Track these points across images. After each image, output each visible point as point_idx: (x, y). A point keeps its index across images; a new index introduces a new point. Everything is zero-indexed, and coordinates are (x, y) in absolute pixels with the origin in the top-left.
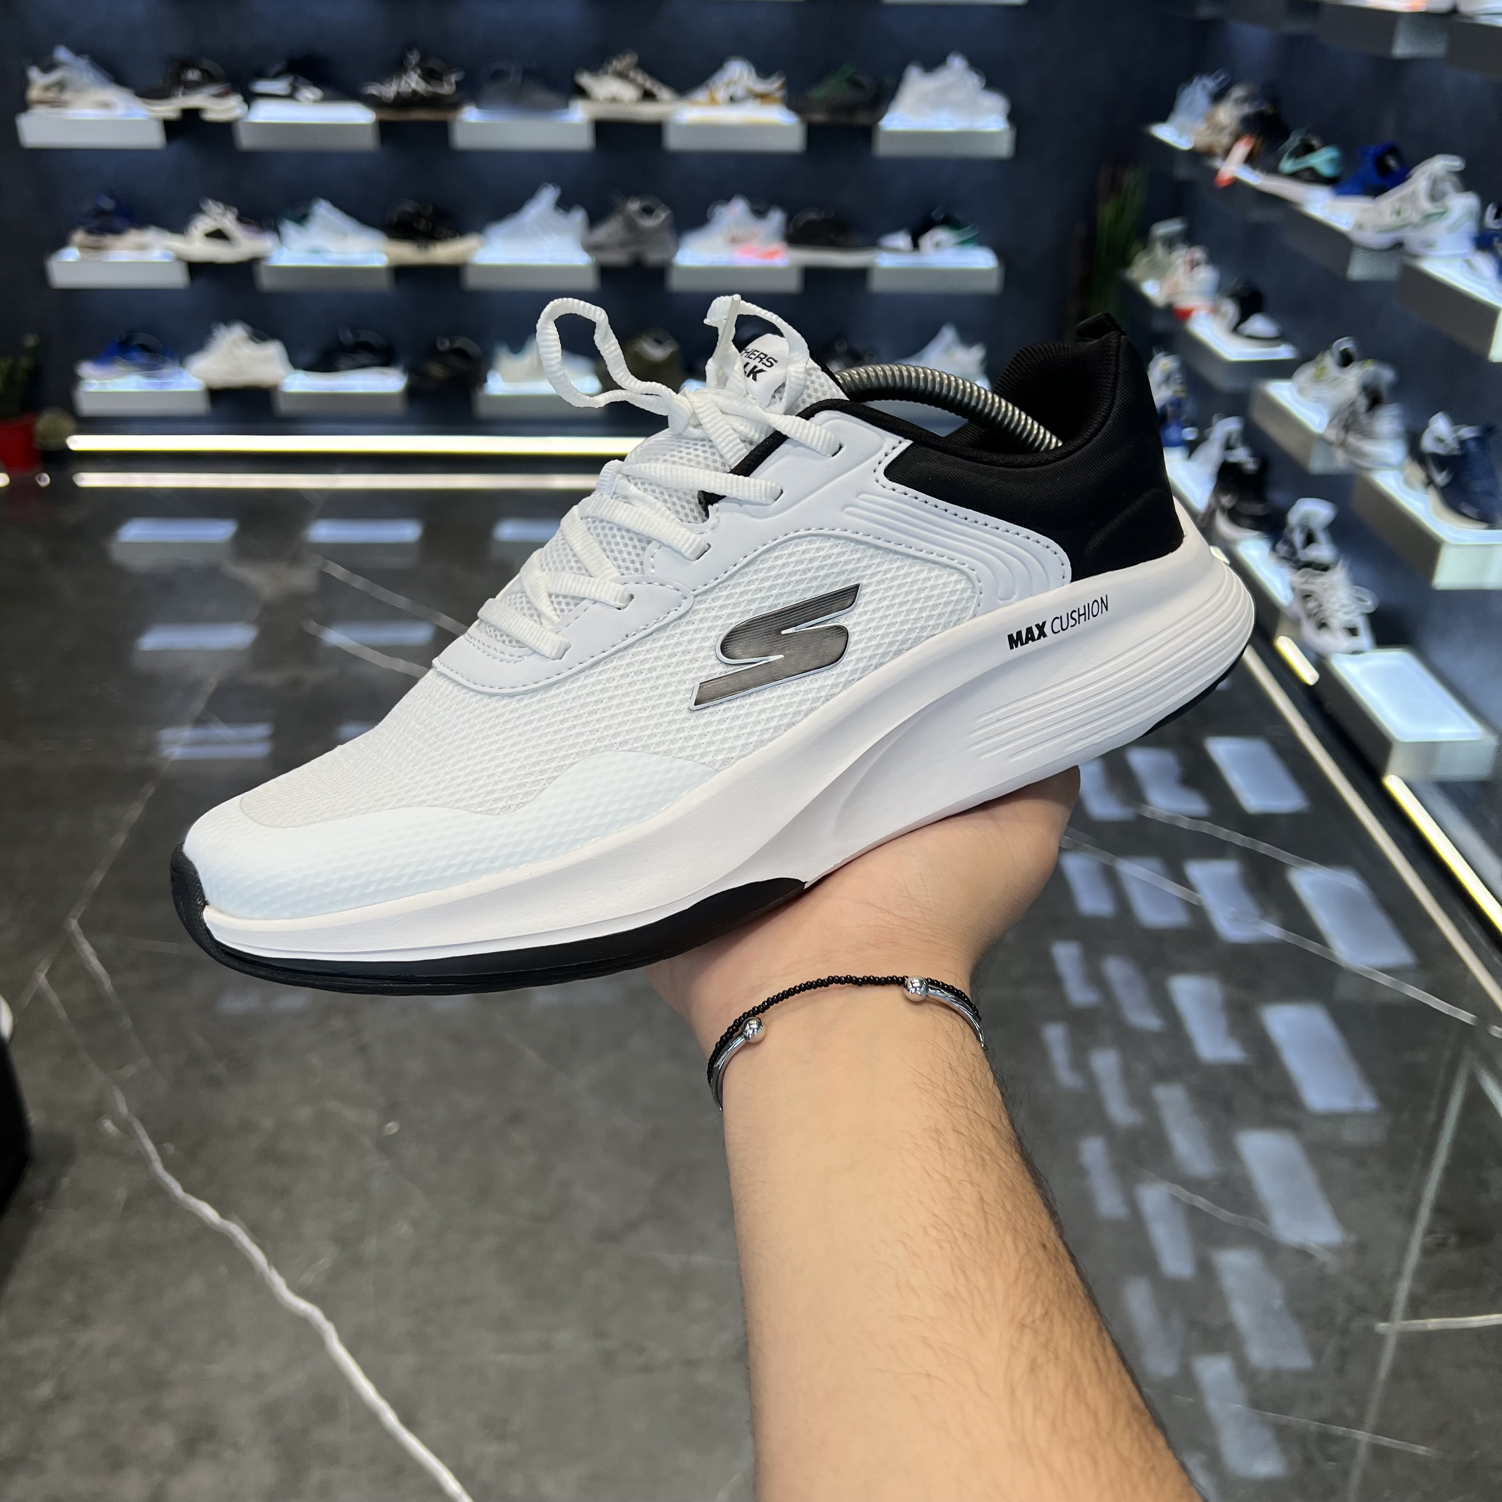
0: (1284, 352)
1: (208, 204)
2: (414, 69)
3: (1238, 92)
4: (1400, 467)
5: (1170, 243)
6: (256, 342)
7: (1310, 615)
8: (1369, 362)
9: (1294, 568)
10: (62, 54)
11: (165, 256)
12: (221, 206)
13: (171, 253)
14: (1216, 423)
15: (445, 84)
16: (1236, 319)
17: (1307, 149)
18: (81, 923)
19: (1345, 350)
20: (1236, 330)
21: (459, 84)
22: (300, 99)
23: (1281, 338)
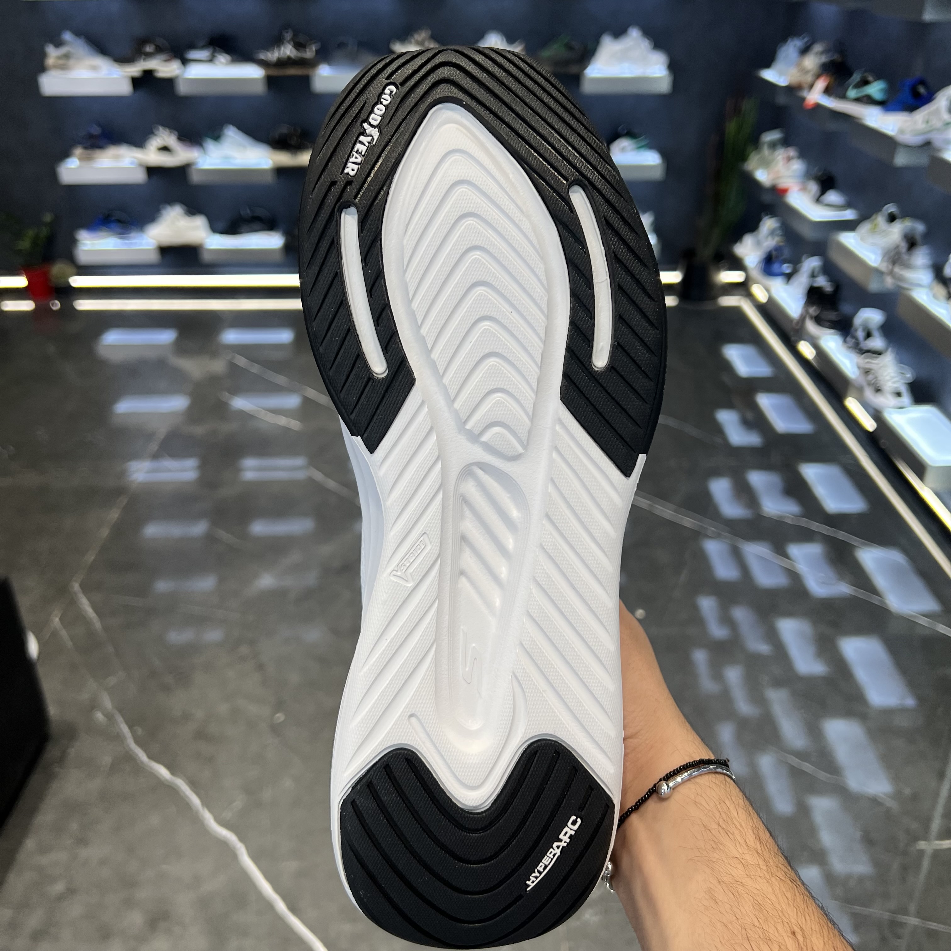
0: (849, 215)
1: (158, 130)
2: (289, 42)
3: (818, 48)
4: (930, 287)
5: (773, 145)
6: (189, 216)
7: (869, 384)
8: (907, 219)
9: (858, 353)
10: (67, 36)
11: (132, 163)
12: (168, 130)
13: (136, 161)
14: (805, 260)
15: (307, 50)
16: (818, 193)
17: (865, 83)
18: (81, 586)
19: (891, 212)
20: (818, 200)
21: (317, 52)
22: (217, 62)
23: (848, 205)
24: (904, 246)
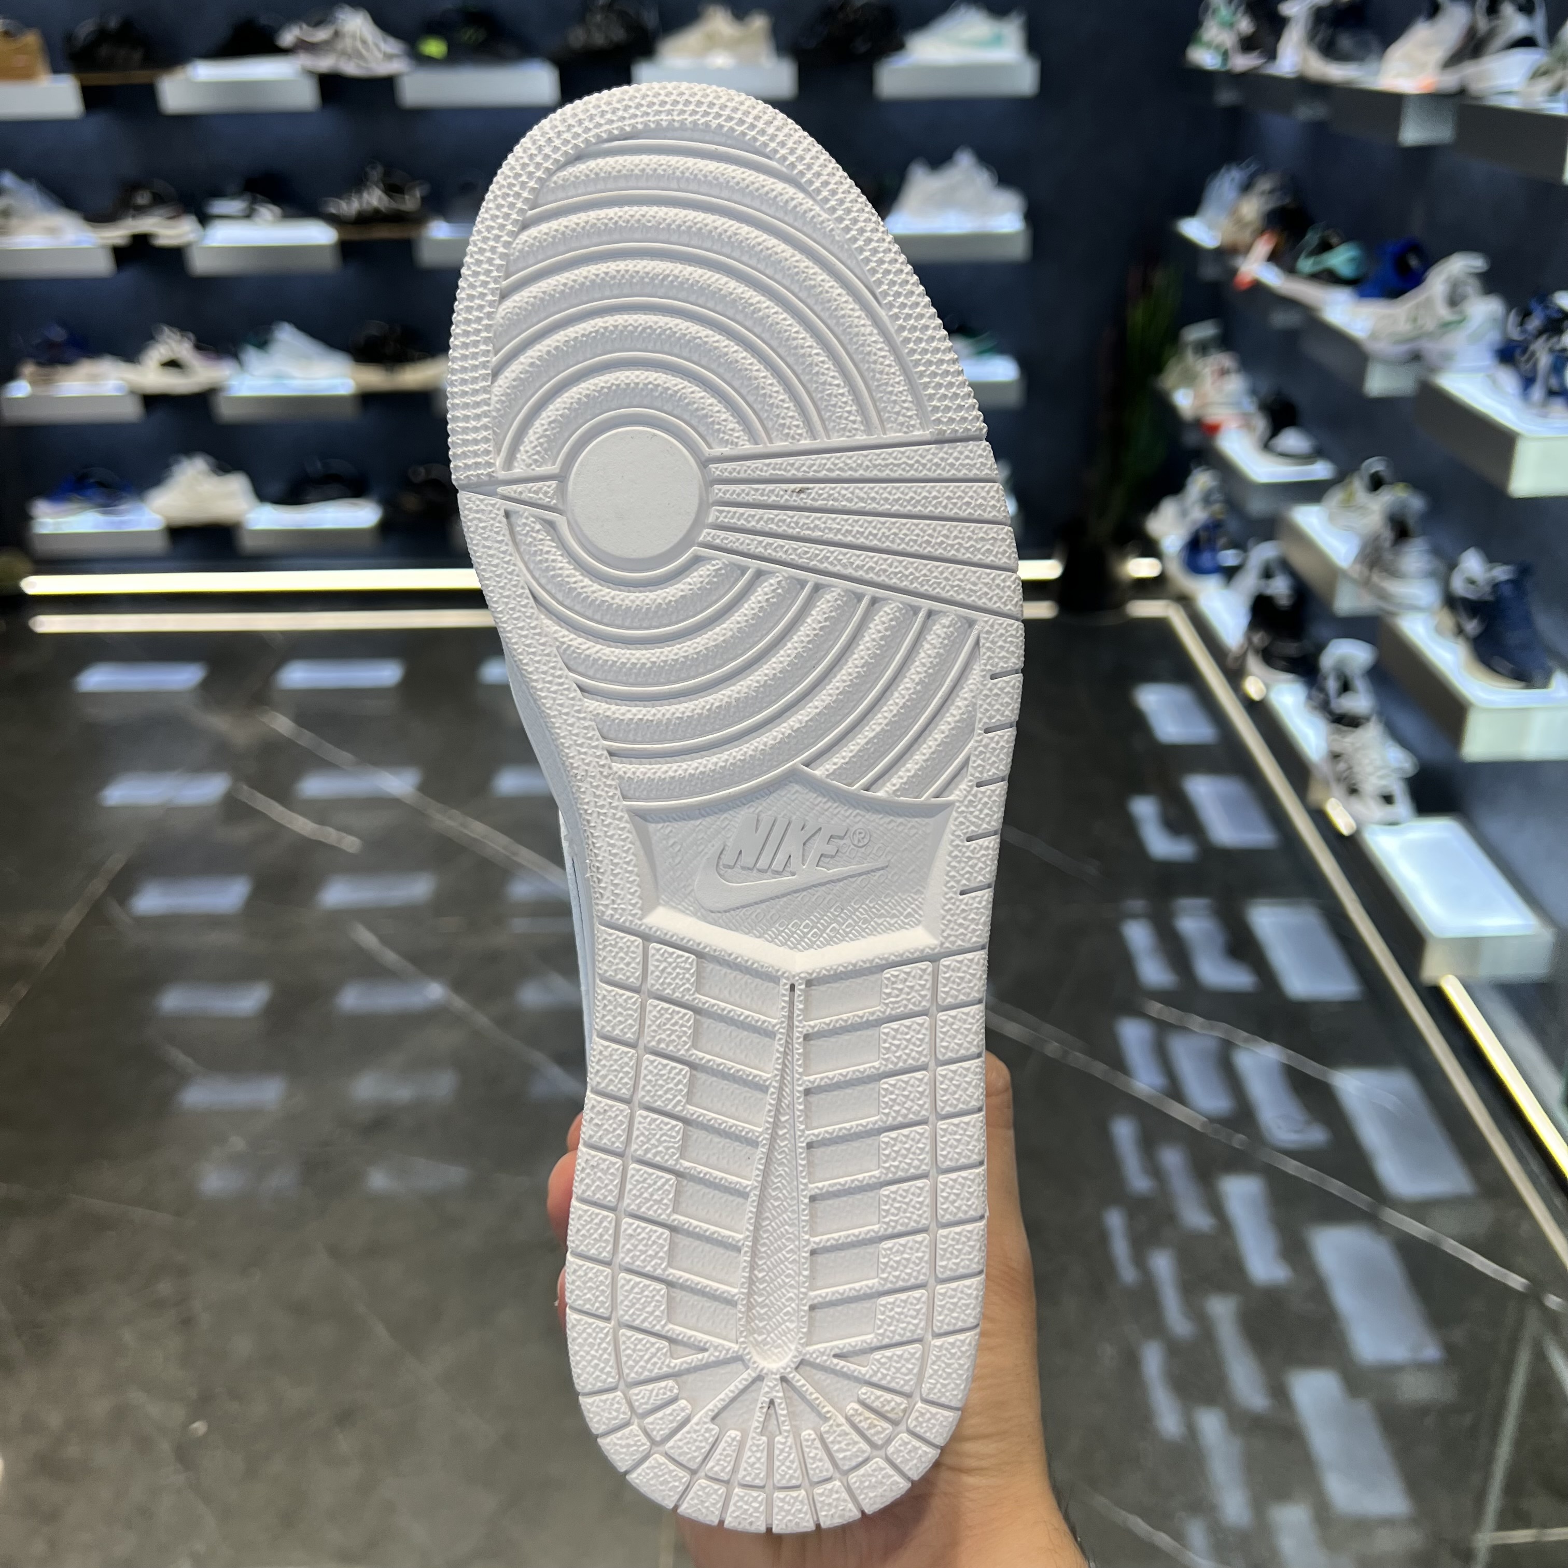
0: (1321, 470)
1: (162, 332)
2: (376, 183)
3: (1265, 184)
4: (1431, 612)
5: (1203, 348)
6: (219, 475)
7: (1339, 779)
8: (1401, 485)
9: (1327, 719)
10: (6, 179)
11: (119, 388)
12: (178, 333)
13: (125, 386)
14: (1253, 547)
15: (407, 197)
16: (1267, 434)
17: (1325, 247)
19: (1376, 473)
20: (1267, 446)
21: (423, 199)
22: (257, 220)
23: (1318, 454)
24: (1388, 535)
